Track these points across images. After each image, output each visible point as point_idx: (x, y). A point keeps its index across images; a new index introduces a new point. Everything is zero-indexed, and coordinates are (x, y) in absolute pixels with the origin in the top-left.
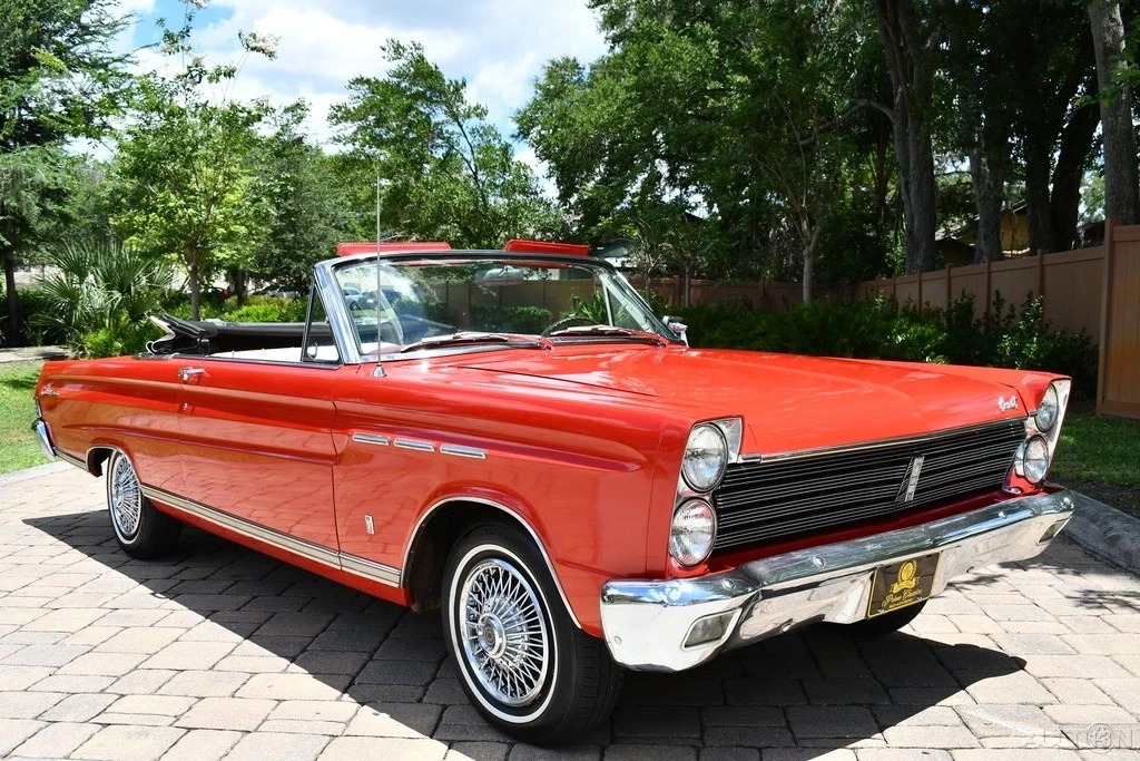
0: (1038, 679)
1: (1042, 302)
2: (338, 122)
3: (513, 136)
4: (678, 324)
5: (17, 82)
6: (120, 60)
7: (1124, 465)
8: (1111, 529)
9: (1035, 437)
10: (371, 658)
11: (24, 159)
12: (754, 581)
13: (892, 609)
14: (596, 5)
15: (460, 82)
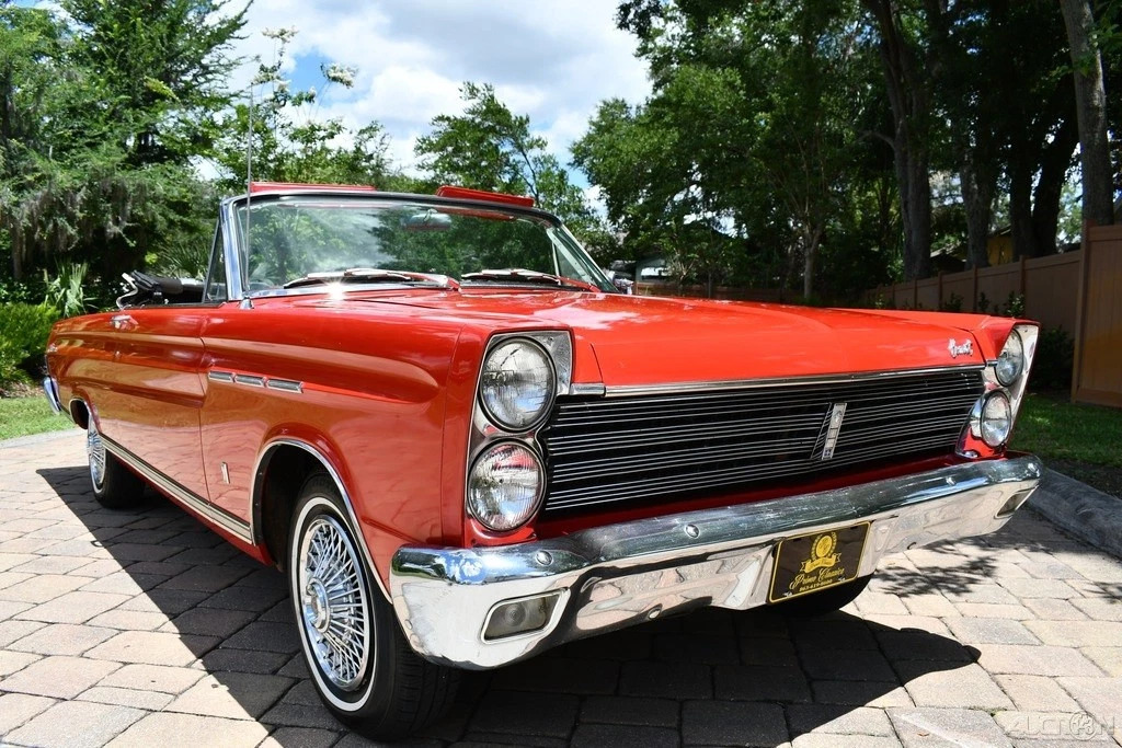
0: (992, 675)
1: (1022, 300)
2: (423, 153)
3: (569, 164)
4: (625, 280)
5: (147, 112)
6: (236, 95)
7: (1097, 444)
8: (1082, 506)
9: (995, 393)
10: (256, 620)
11: (148, 175)
12: (594, 554)
13: (803, 592)
14: (642, 55)
15: (524, 118)
